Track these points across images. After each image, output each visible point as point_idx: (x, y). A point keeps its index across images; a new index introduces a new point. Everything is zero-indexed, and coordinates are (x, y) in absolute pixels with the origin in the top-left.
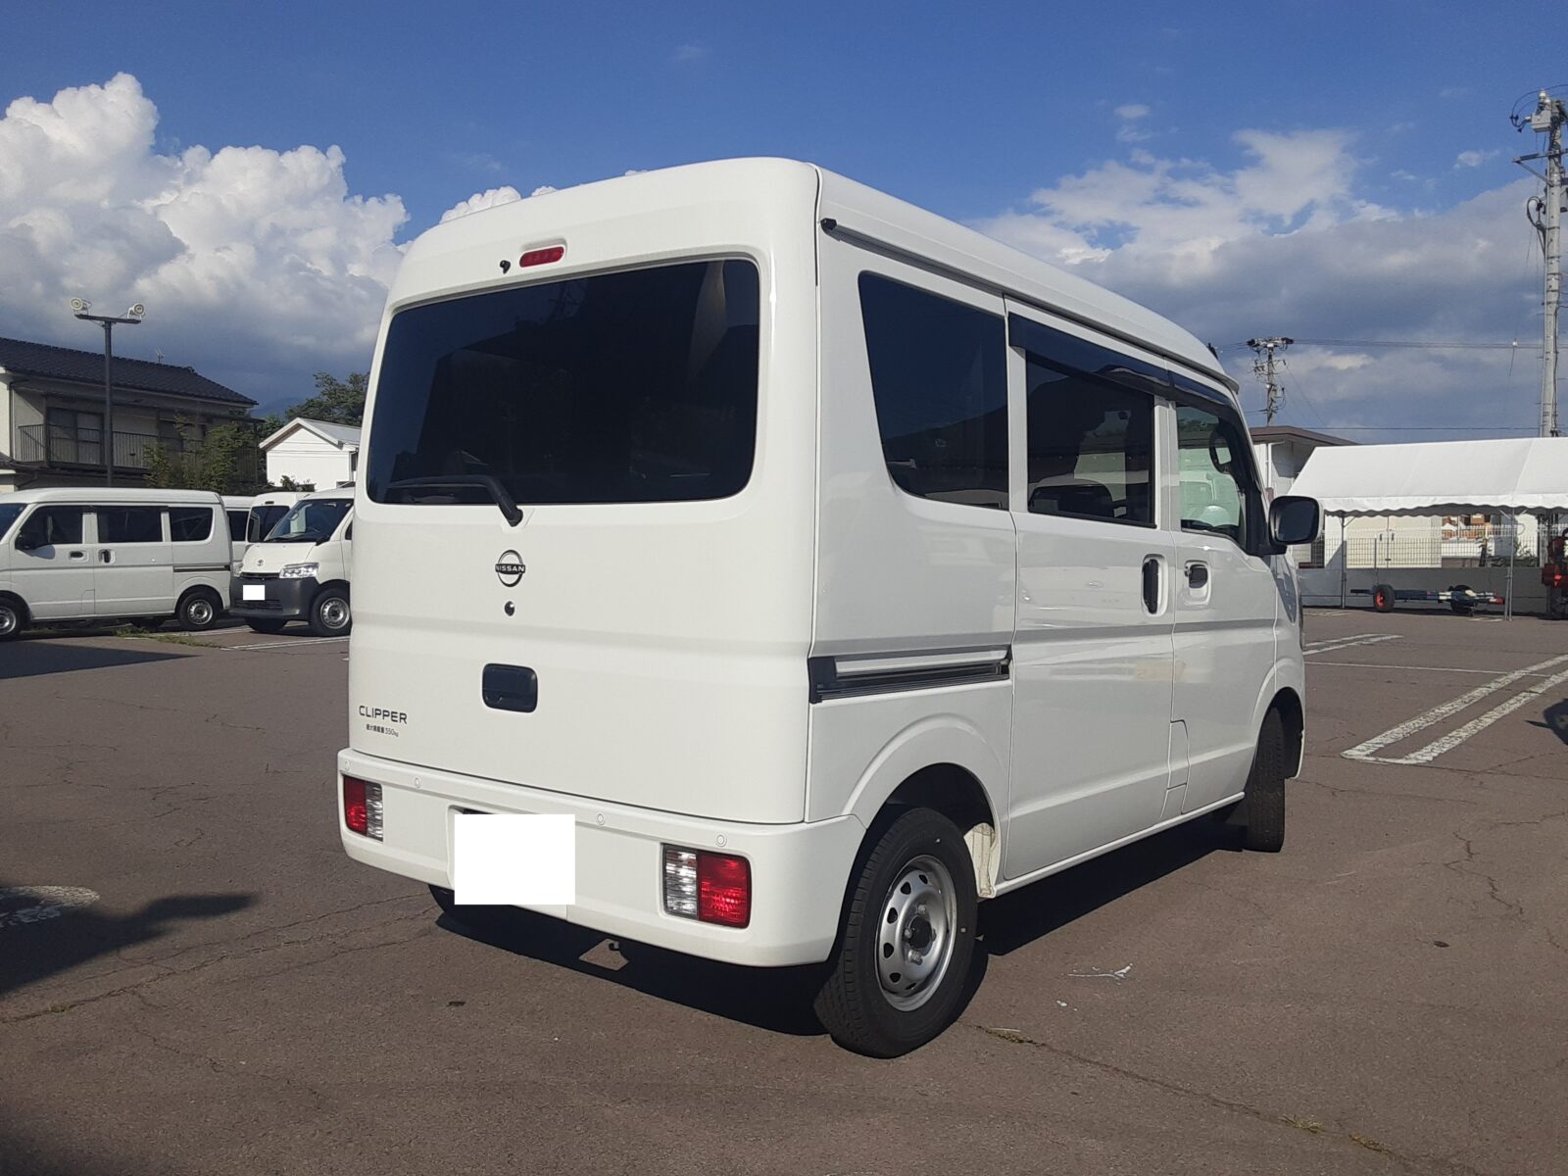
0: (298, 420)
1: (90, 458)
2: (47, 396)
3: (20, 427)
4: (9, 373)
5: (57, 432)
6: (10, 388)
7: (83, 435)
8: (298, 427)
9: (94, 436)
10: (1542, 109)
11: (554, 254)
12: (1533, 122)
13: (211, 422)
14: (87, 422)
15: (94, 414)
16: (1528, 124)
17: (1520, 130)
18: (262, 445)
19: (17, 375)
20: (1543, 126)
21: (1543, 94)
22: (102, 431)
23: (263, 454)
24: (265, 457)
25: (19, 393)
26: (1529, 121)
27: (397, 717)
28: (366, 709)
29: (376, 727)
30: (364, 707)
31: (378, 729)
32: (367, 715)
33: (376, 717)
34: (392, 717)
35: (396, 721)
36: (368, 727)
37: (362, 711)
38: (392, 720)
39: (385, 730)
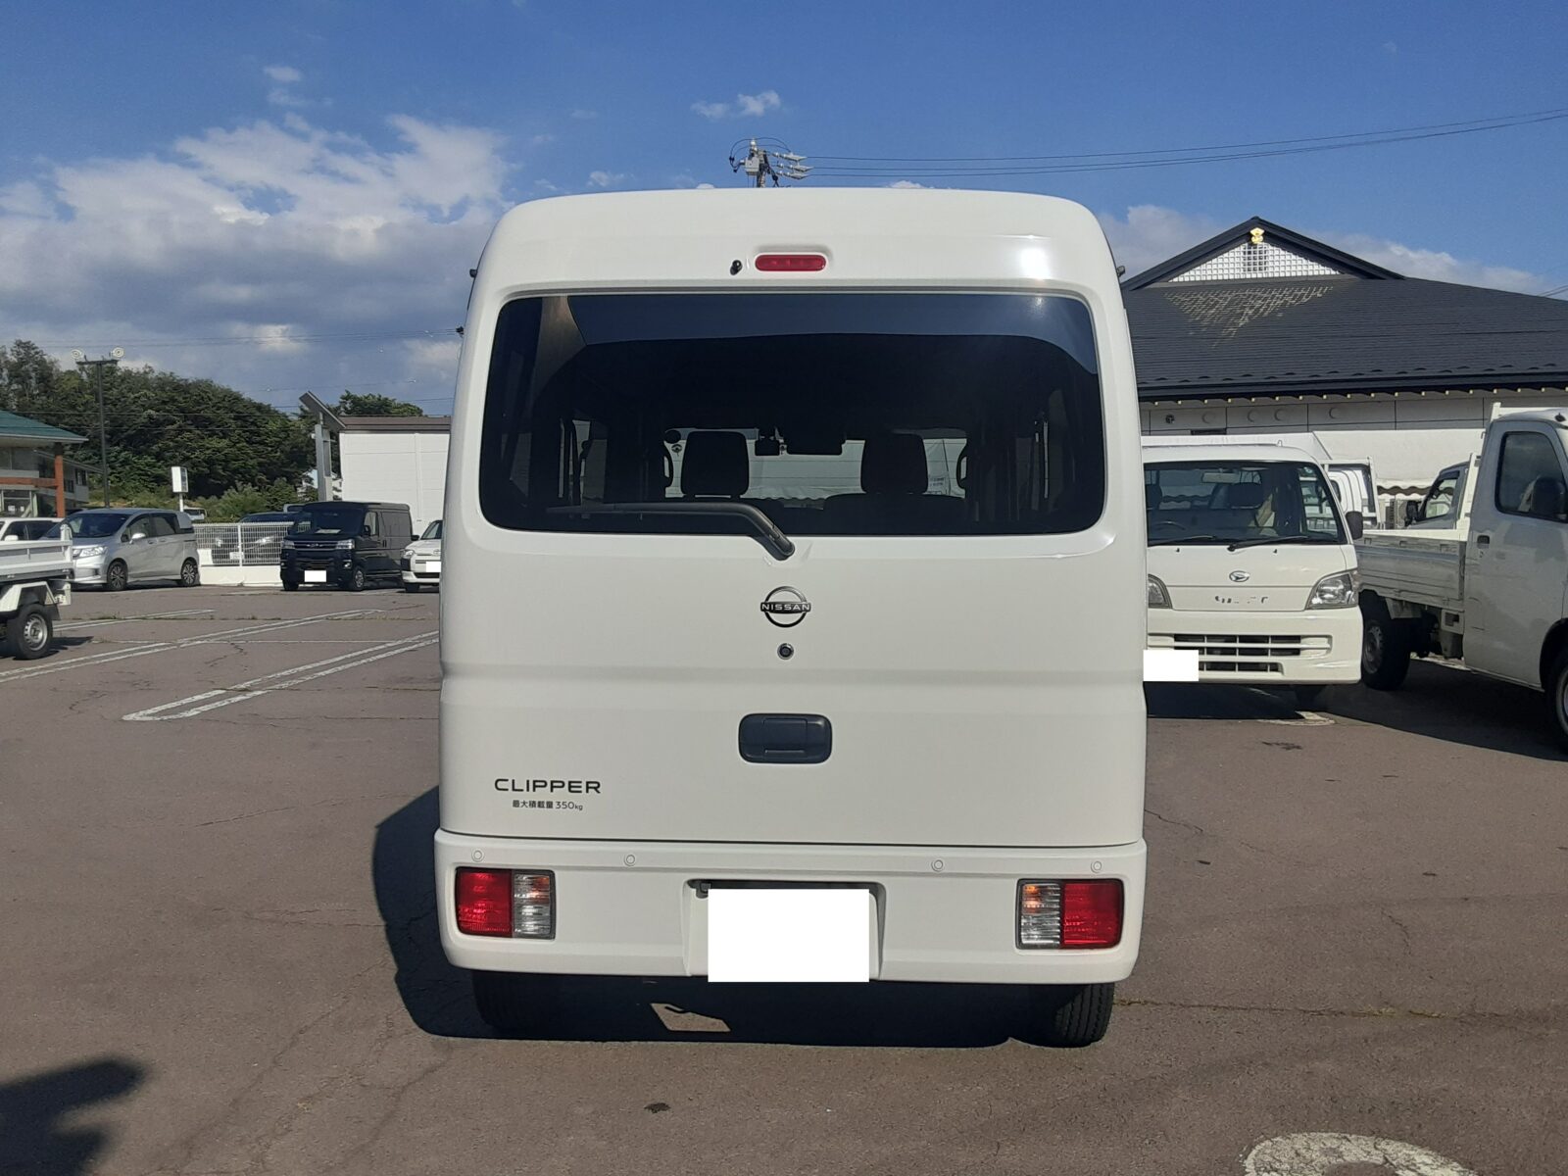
10: (752, 155)
11: (814, 263)
12: (746, 165)
16: (742, 166)
17: (735, 171)
20: (753, 170)
21: (753, 143)
26: (744, 164)
27: (580, 787)
28: (510, 782)
29: (534, 802)
30: (507, 780)
31: (541, 805)
32: (514, 789)
33: (534, 790)
34: (570, 787)
35: (580, 792)
36: (516, 804)
37: (501, 785)
38: (570, 791)
39: (555, 805)
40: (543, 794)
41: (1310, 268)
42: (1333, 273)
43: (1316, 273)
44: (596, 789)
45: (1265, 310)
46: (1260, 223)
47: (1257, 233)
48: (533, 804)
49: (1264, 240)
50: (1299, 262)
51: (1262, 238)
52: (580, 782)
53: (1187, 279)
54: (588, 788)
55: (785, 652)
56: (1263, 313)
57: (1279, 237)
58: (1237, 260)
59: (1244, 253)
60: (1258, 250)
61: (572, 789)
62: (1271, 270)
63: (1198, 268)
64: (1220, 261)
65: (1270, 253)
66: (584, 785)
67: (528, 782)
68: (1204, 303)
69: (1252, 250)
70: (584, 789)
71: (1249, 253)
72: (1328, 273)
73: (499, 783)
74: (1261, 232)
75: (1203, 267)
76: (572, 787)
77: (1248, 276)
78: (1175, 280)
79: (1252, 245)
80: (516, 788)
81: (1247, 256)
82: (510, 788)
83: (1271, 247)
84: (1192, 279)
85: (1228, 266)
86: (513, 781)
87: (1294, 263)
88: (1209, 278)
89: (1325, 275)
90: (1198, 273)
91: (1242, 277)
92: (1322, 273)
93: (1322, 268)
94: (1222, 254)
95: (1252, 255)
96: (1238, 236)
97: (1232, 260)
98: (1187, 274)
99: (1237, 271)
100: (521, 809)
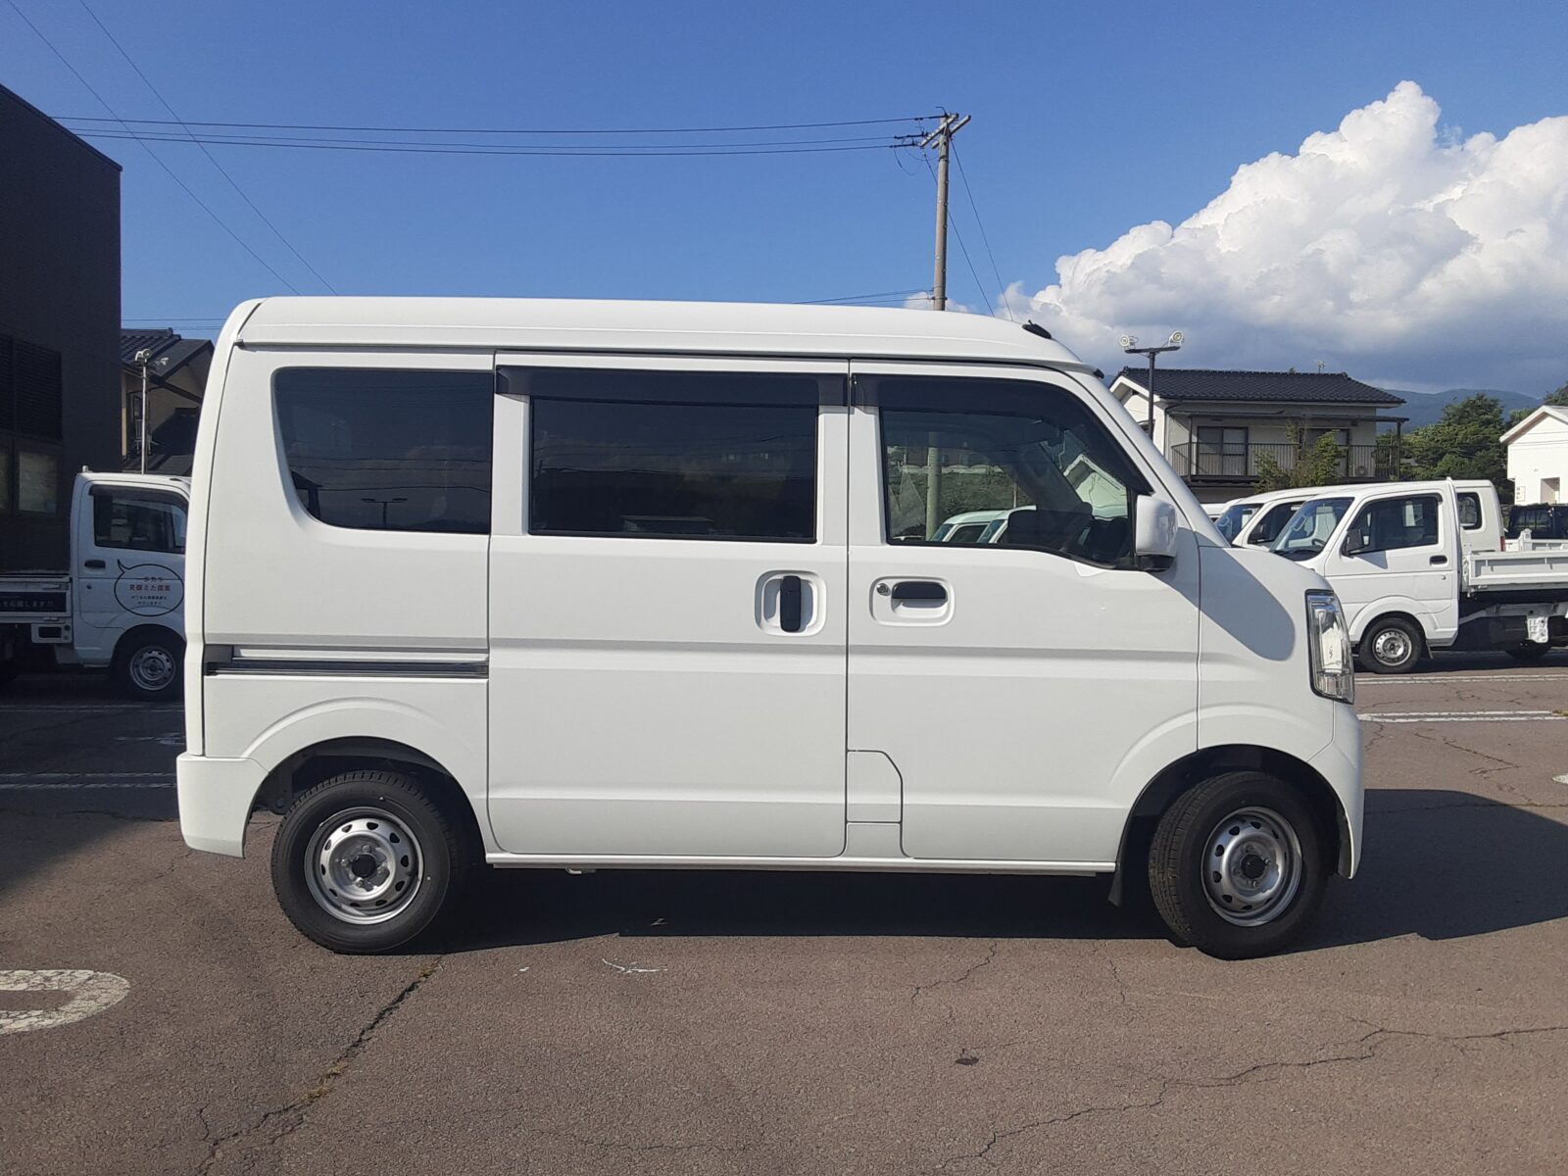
0: (1545, 409)
1: (1234, 470)
2: (1190, 417)
3: (1172, 447)
4: (1163, 400)
5: (1205, 448)
6: (1166, 413)
7: (1228, 449)
8: (1545, 415)
9: (1240, 449)
13: (1356, 425)
14: (1233, 437)
15: (1241, 428)
18: (1502, 439)
19: (1170, 401)
22: (1247, 445)
23: (1503, 449)
24: (1506, 451)
25: (1172, 416)
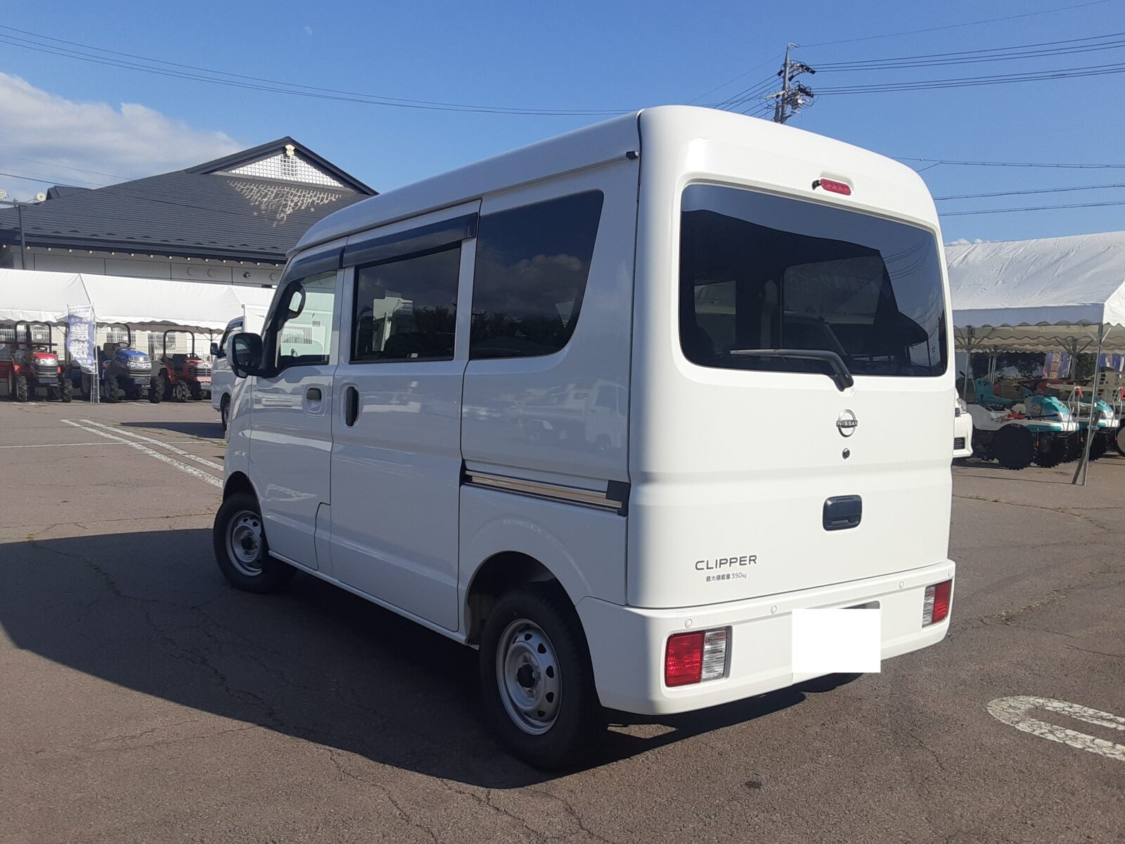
11: (844, 189)
27: (745, 561)
28: (706, 563)
29: (719, 576)
30: (703, 562)
31: (723, 577)
32: (708, 568)
33: (720, 567)
34: (741, 561)
35: (745, 564)
36: (708, 579)
37: (699, 566)
38: (741, 564)
39: (731, 576)
40: (725, 569)
41: (325, 179)
42: (340, 185)
43: (329, 184)
44: (754, 560)
45: (302, 204)
46: (293, 142)
47: (290, 148)
48: (718, 578)
49: (295, 155)
50: (318, 174)
51: (293, 152)
52: (746, 557)
53: (242, 173)
54: (750, 560)
55: (846, 454)
56: (300, 207)
57: (304, 154)
58: (276, 165)
59: (281, 161)
60: (290, 160)
61: (742, 563)
62: (299, 176)
63: (250, 166)
64: (265, 163)
65: (299, 164)
66: (748, 559)
67: (717, 561)
68: (258, 193)
69: (287, 160)
70: (748, 562)
71: (285, 161)
72: (336, 185)
73: (699, 564)
74: (293, 148)
75: (253, 165)
76: (742, 561)
77: (285, 178)
78: (234, 171)
79: (286, 156)
80: (709, 566)
81: (283, 163)
82: (705, 568)
83: (299, 161)
84: (246, 173)
85: (268, 168)
86: (708, 562)
87: (314, 174)
88: (257, 175)
89: (334, 186)
90: (249, 169)
91: (280, 178)
92: (333, 184)
93: (332, 181)
94: (266, 159)
95: (287, 164)
96: (276, 148)
97: (273, 164)
98: (241, 169)
99: (277, 173)
100: (712, 582)
